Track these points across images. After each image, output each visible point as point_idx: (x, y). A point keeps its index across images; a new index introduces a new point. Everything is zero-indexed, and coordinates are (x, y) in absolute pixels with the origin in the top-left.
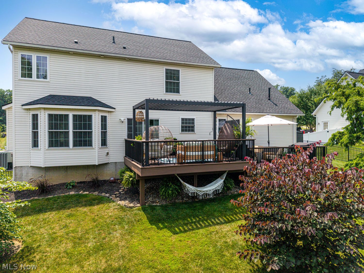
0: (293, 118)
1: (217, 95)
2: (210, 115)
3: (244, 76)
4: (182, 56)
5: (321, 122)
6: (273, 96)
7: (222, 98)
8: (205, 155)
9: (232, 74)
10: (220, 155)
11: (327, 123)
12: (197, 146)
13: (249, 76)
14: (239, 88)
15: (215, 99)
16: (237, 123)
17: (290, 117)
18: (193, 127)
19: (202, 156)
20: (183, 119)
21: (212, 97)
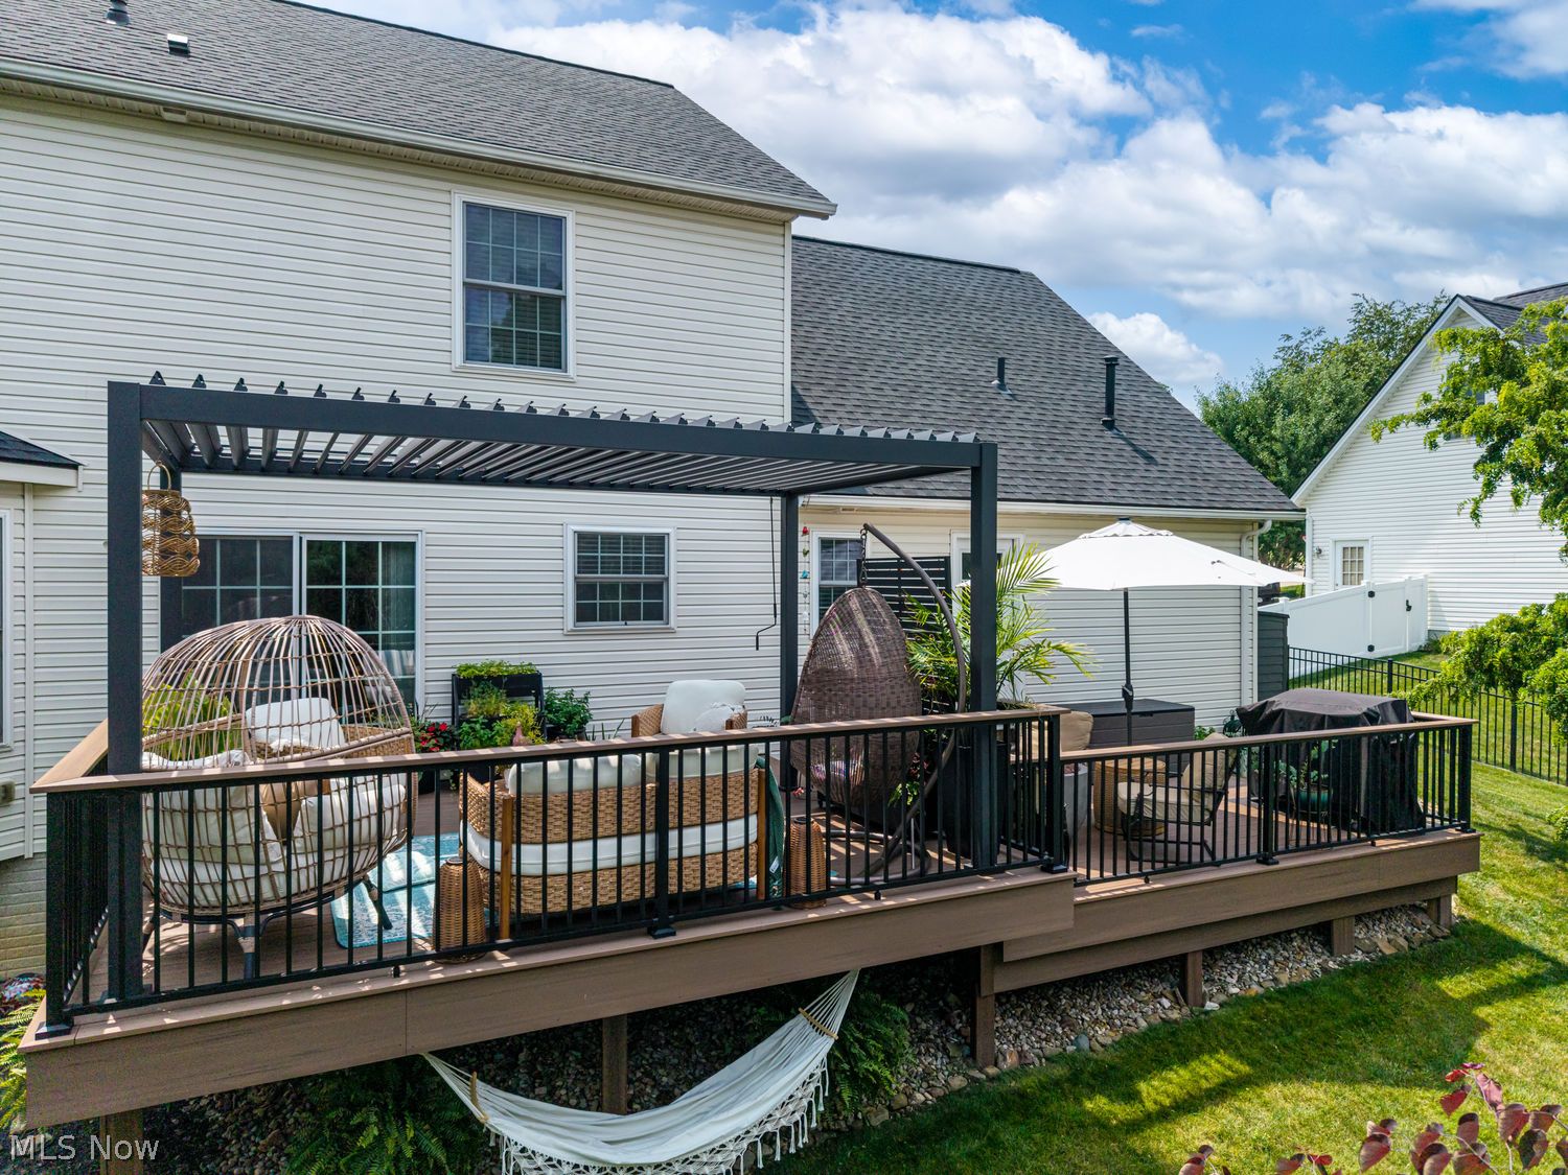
0: (1243, 533)
1: (817, 391)
2: (756, 516)
3: (968, 293)
4: (590, 135)
5: (1331, 544)
6: (1130, 410)
7: (841, 412)
8: (680, 858)
9: (902, 281)
10: (802, 849)
11: (1361, 548)
12: (613, 794)
13: (994, 297)
14: (940, 359)
15: (801, 412)
16: (936, 589)
17: (1228, 528)
18: (658, 590)
19: (650, 871)
20: (585, 540)
21: (778, 400)
